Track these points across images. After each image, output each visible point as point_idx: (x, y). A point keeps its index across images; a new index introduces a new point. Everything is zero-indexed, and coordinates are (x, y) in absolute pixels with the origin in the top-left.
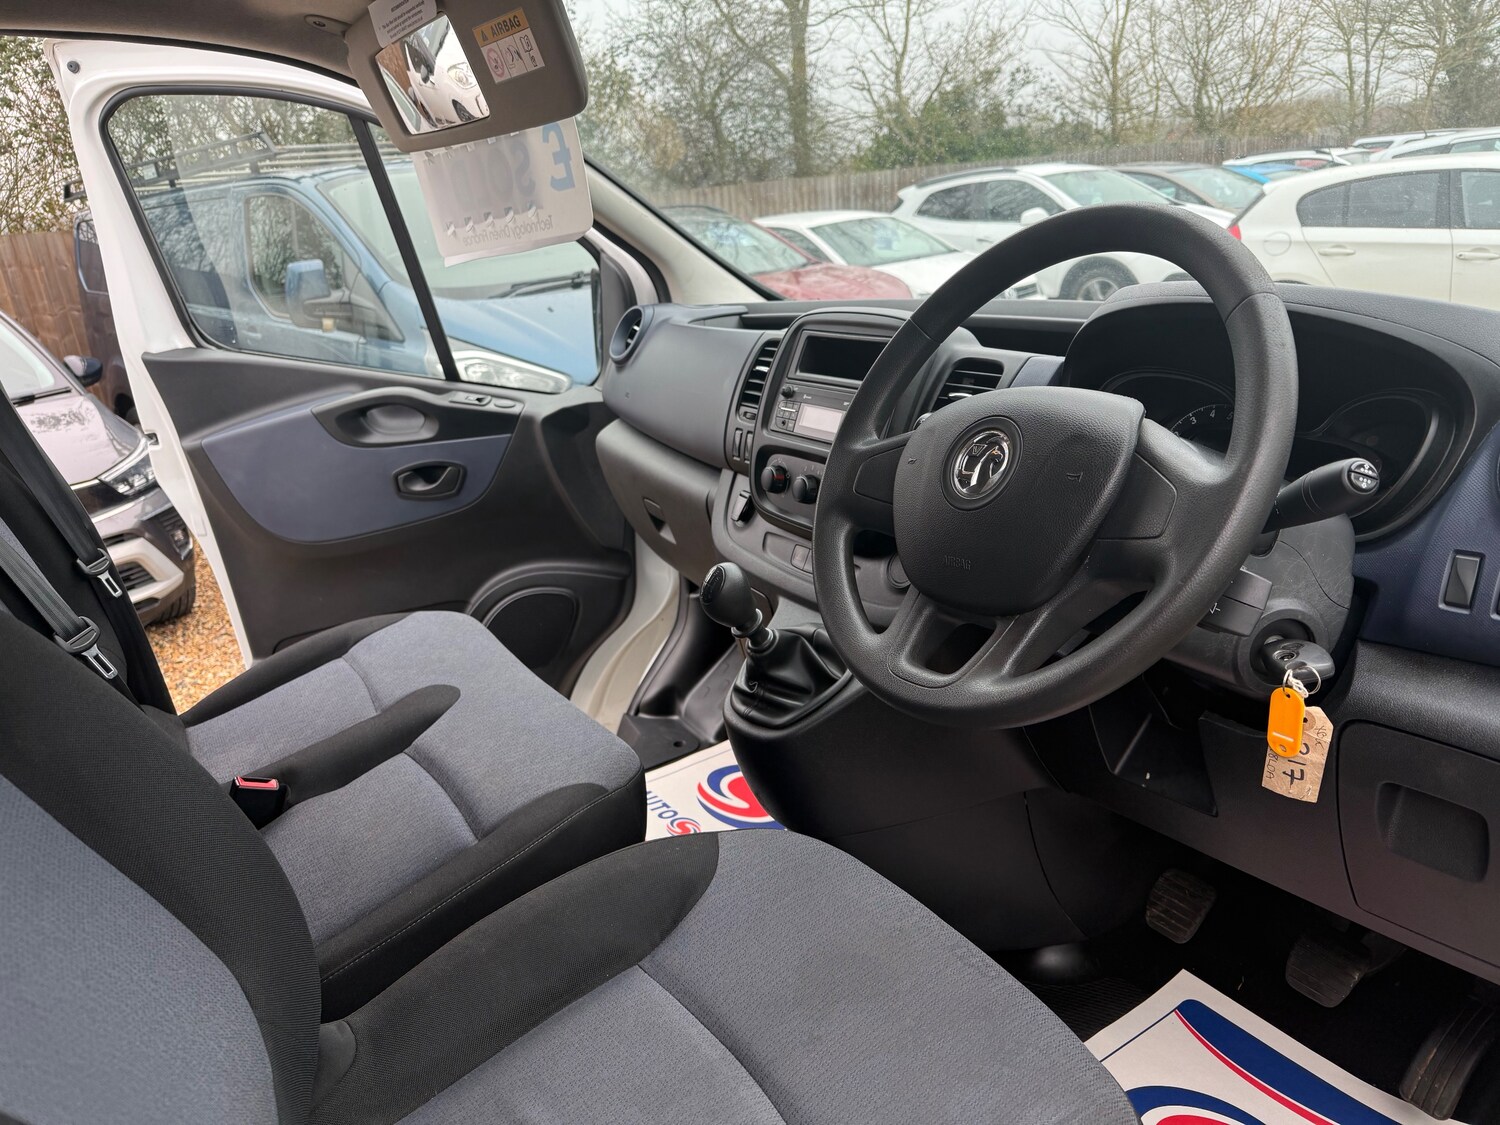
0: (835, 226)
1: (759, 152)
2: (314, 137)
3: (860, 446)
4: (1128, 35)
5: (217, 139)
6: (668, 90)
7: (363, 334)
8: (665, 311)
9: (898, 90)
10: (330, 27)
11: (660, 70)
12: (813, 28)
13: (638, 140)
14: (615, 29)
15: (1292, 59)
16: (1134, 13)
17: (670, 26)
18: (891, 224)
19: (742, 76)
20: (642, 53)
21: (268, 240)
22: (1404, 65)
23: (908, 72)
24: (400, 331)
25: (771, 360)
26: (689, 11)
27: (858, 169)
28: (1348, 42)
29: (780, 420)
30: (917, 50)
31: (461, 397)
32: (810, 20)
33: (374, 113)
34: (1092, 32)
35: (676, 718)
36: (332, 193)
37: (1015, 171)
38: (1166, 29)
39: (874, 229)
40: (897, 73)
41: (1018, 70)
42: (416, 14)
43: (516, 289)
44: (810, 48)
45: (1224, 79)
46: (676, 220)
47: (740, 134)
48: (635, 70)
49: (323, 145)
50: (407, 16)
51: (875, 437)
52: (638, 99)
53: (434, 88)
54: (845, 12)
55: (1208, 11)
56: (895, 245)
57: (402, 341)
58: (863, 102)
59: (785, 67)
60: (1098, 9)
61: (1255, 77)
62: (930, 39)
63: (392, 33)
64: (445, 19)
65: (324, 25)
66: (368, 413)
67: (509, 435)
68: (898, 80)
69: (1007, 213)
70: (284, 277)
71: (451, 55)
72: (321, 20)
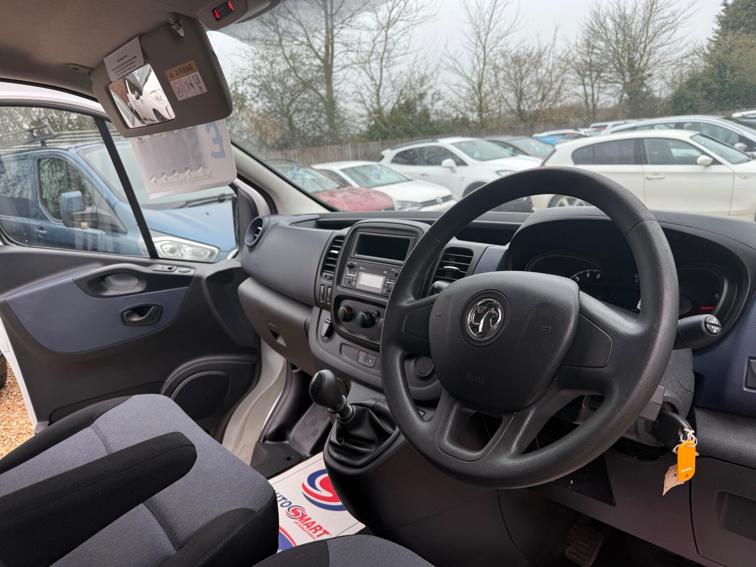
0: (352, 169)
1: (312, 133)
2: (77, 127)
3: (405, 304)
4: (485, 77)
5: (24, 128)
6: (265, 103)
7: (103, 230)
8: (275, 219)
9: (378, 103)
10: (81, 70)
11: (260, 93)
12: (337, 73)
13: (250, 127)
14: (237, 73)
15: (560, 88)
16: (486, 67)
17: (265, 72)
18: (379, 167)
19: (302, 96)
20: (251, 84)
21: (51, 180)
22: (609, 91)
23: (383, 95)
24: (124, 227)
25: (340, 247)
26: (274, 65)
27: (361, 141)
28: (583, 81)
29: (348, 281)
30: (387, 84)
31: (159, 268)
32: (334, 70)
33: (107, 116)
34: (469, 75)
35: (287, 442)
36: (86, 156)
37: (437, 142)
38: (501, 75)
39: (371, 170)
40: (378, 95)
41: (435, 94)
42: (132, 63)
43: (188, 204)
44: (334, 83)
45: (531, 97)
46: (273, 166)
47: (302, 124)
48: (247, 93)
49: (83, 131)
50: (126, 64)
51: (413, 298)
52: (250, 107)
53: (143, 103)
54: (351, 66)
55: (520, 66)
56: (382, 177)
57: (126, 233)
58: (361, 109)
59: (323, 92)
60: (470, 65)
61: (544, 97)
62: (393, 78)
63: (118, 74)
64: (148, 66)
65: (78, 69)
66: (106, 279)
67: (187, 287)
68: (378, 98)
69: (434, 161)
70: (59, 200)
71: (152, 86)
72: (76, 66)
